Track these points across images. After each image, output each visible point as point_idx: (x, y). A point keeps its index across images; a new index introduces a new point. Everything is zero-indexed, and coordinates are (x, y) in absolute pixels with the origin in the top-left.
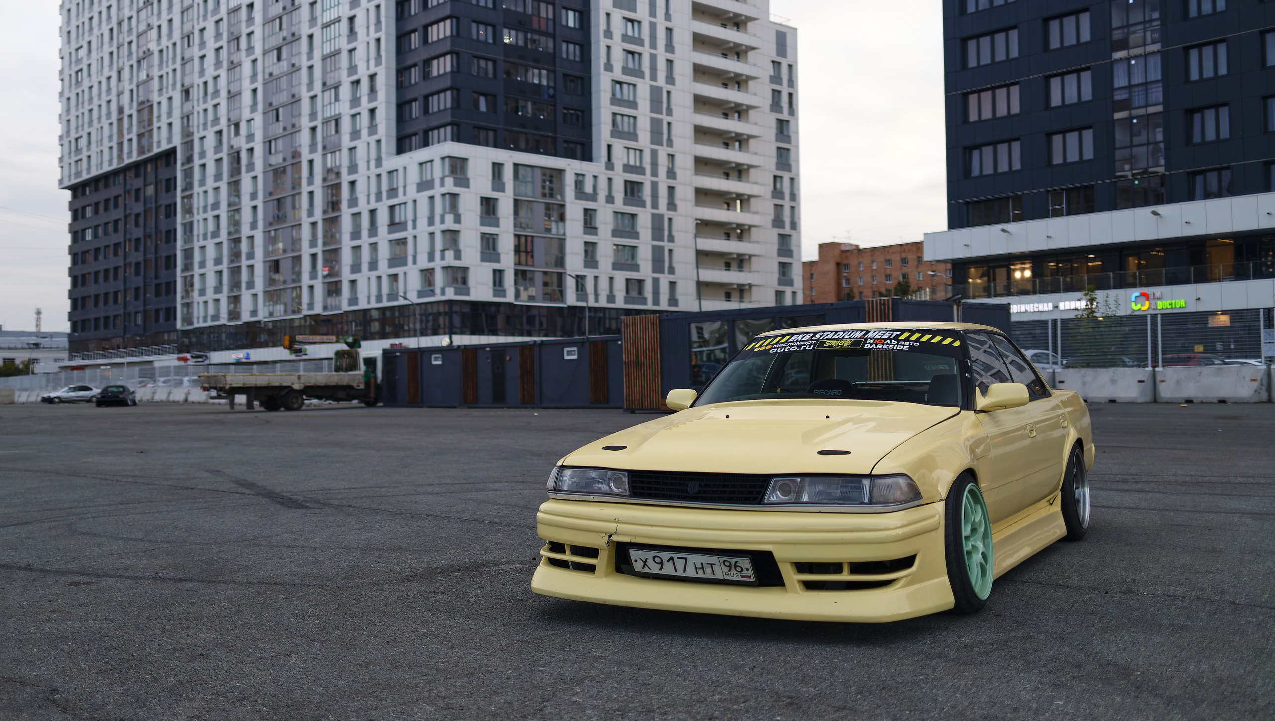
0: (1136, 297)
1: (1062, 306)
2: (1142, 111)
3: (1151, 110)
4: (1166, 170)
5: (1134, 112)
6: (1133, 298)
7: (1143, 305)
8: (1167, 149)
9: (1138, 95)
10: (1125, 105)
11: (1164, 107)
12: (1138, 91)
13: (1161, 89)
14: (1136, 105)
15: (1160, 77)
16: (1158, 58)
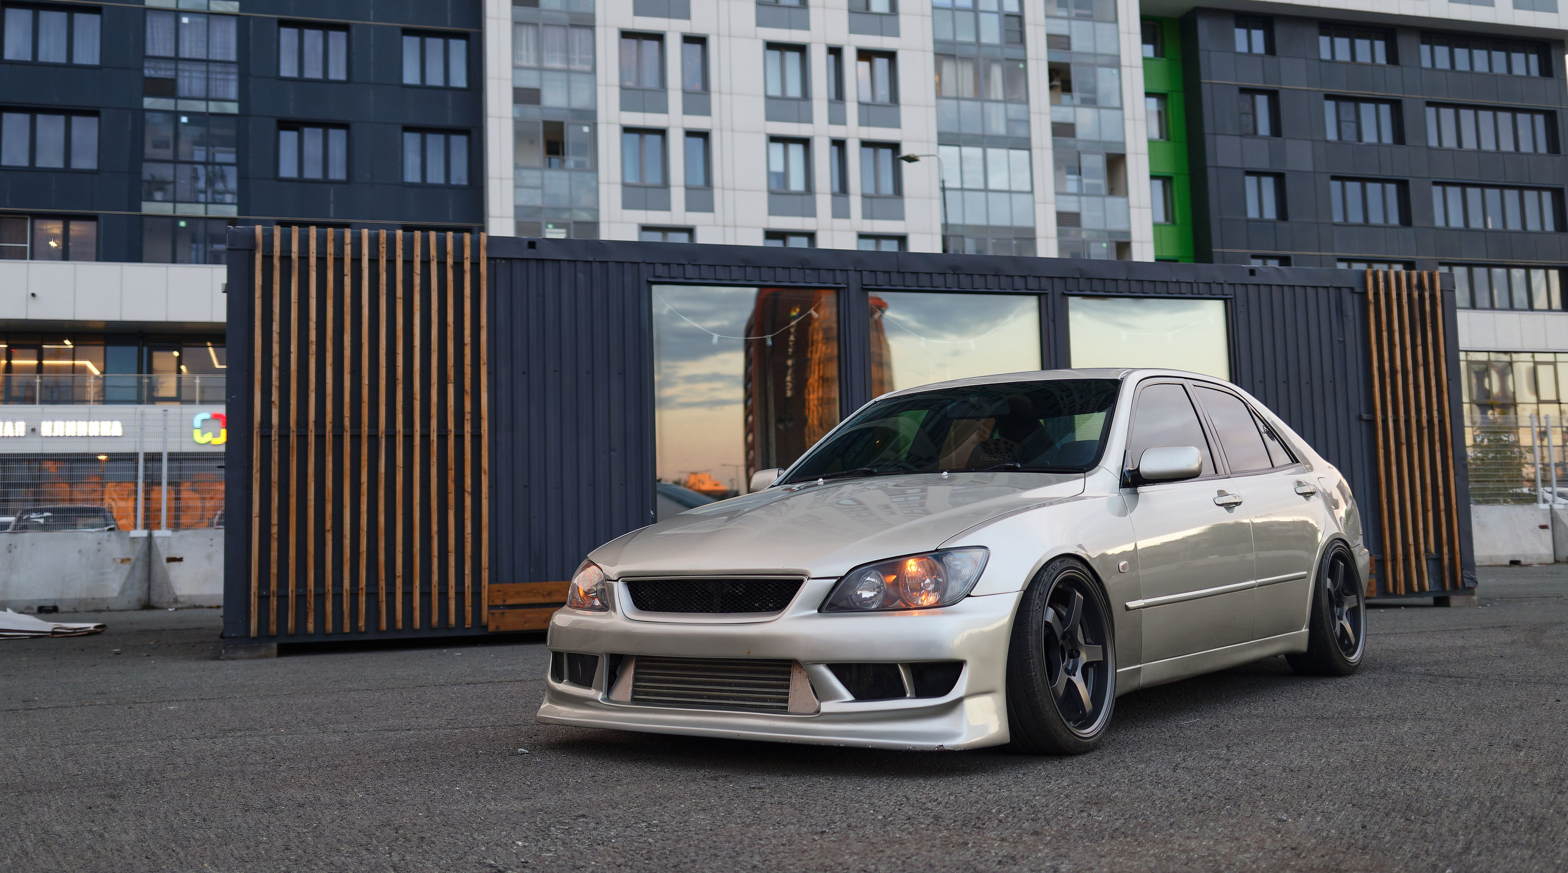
0: (204, 420)
1: (47, 429)
2: (200, 107)
3: (214, 108)
4: (239, 213)
5: (183, 105)
6: (197, 422)
7: (216, 435)
8: (242, 179)
9: (191, 78)
10: (167, 88)
11: (240, 108)
12: (190, 71)
13: (234, 77)
14: (186, 94)
15: (233, 57)
16: (232, 27)
